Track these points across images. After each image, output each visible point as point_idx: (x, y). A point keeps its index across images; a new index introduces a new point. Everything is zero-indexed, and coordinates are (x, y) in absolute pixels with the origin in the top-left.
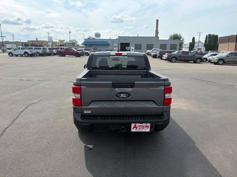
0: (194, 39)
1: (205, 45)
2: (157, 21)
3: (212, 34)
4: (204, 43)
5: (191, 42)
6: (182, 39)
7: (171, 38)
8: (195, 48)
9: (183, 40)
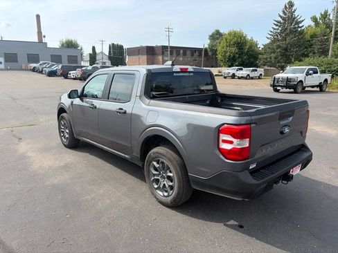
0: (94, 48)
1: (110, 58)
2: (38, 17)
3: (116, 43)
4: (108, 54)
5: (91, 52)
6: (79, 48)
7: (63, 45)
8: (97, 62)
9: (81, 49)
